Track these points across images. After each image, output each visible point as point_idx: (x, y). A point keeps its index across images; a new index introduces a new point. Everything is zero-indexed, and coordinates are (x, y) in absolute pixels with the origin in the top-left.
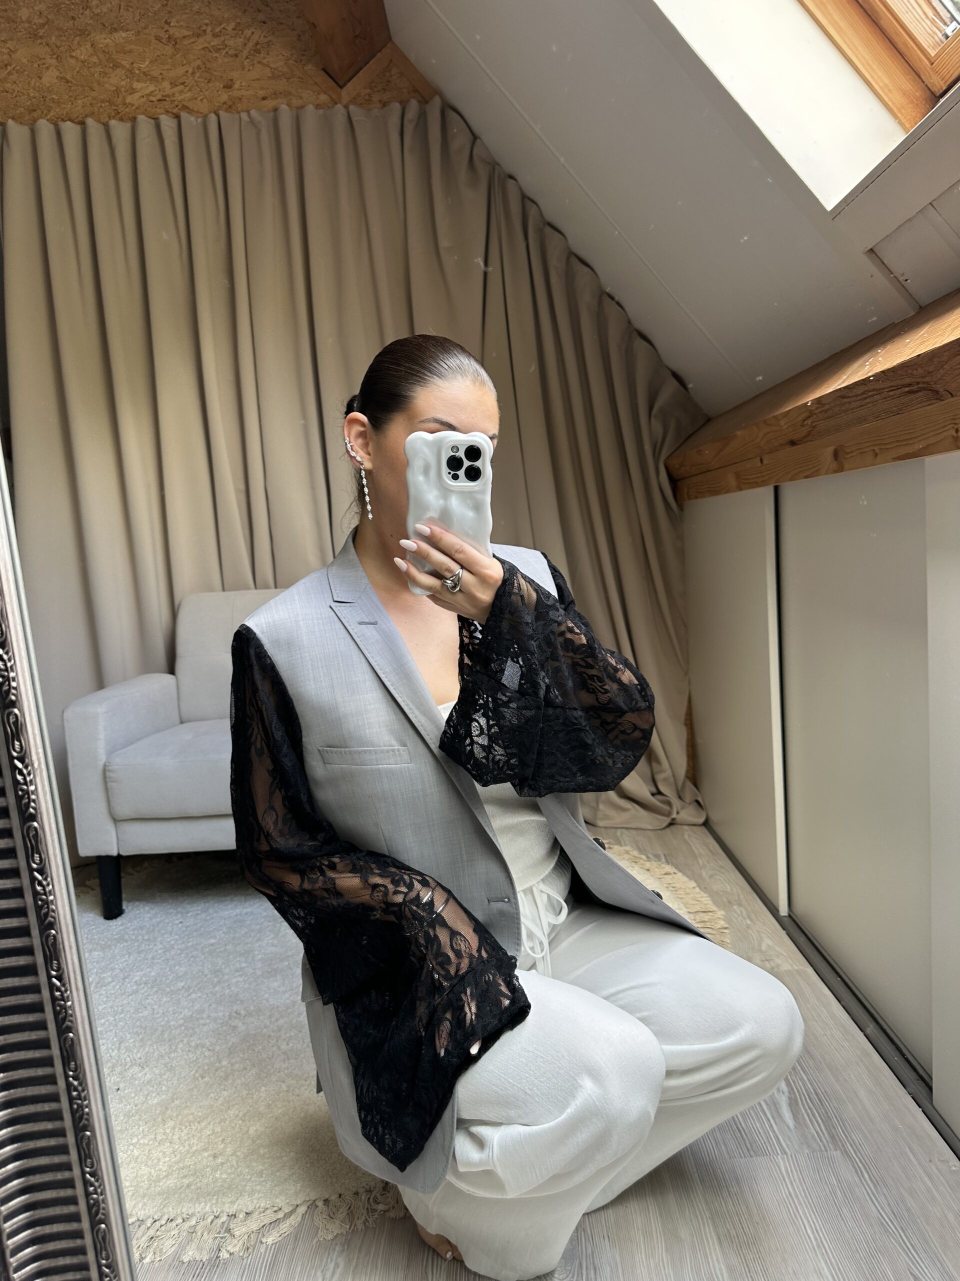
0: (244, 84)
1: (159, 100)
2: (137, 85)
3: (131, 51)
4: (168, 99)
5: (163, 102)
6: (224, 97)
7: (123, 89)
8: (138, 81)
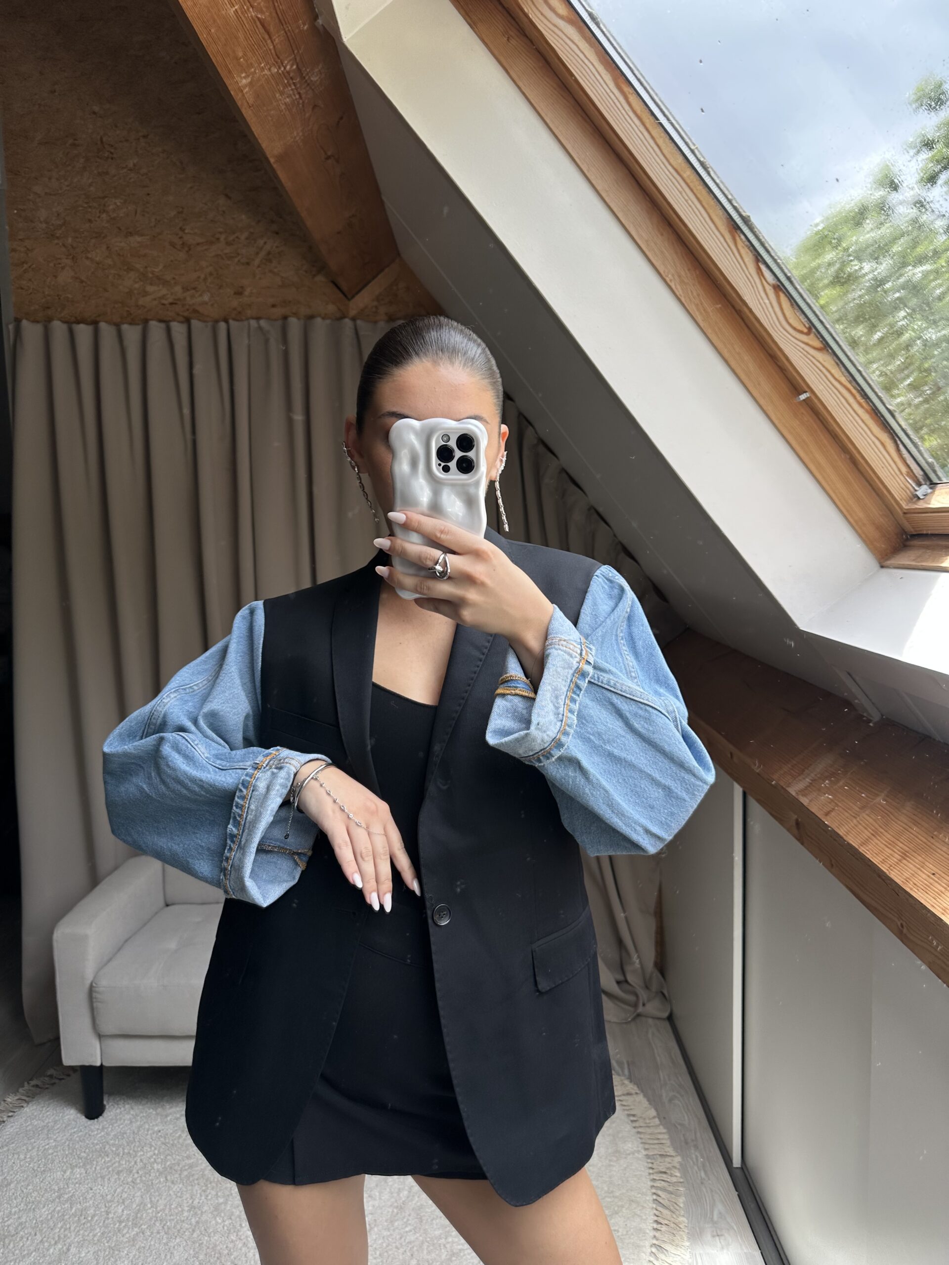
0: (254, 291)
1: (171, 304)
2: (150, 289)
3: (145, 255)
4: (178, 302)
5: (174, 305)
6: (235, 303)
7: (136, 292)
8: (151, 284)
